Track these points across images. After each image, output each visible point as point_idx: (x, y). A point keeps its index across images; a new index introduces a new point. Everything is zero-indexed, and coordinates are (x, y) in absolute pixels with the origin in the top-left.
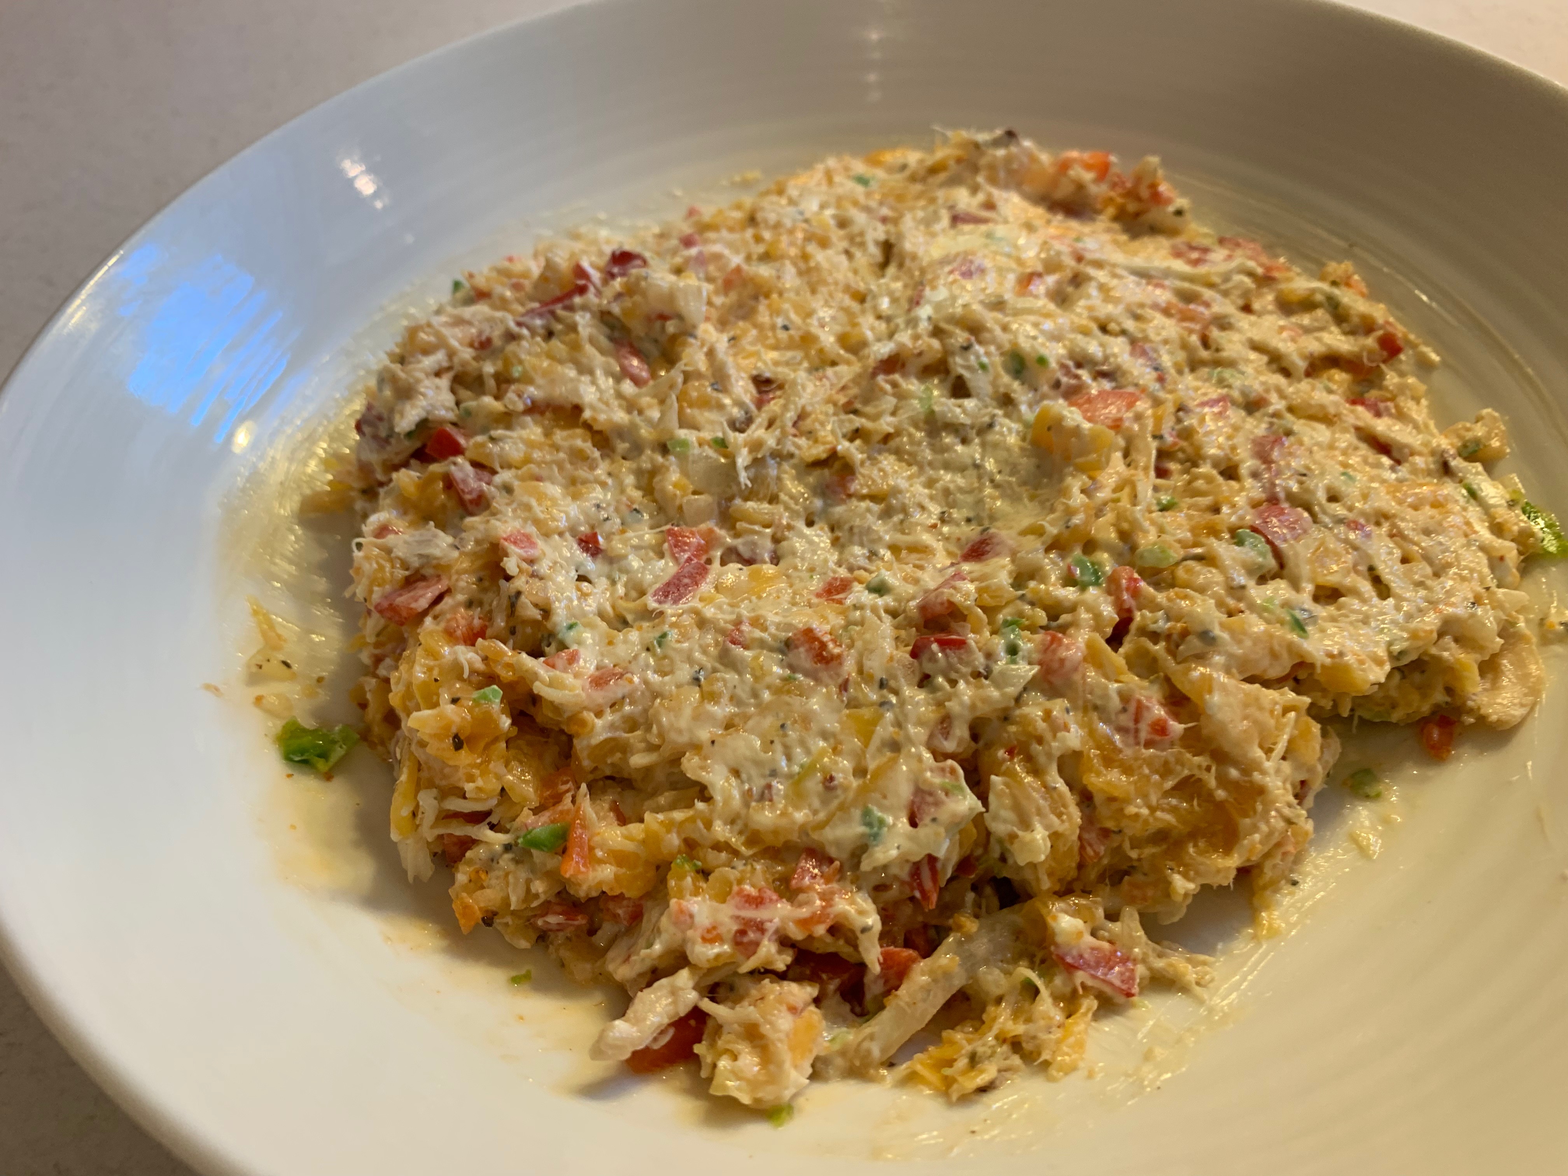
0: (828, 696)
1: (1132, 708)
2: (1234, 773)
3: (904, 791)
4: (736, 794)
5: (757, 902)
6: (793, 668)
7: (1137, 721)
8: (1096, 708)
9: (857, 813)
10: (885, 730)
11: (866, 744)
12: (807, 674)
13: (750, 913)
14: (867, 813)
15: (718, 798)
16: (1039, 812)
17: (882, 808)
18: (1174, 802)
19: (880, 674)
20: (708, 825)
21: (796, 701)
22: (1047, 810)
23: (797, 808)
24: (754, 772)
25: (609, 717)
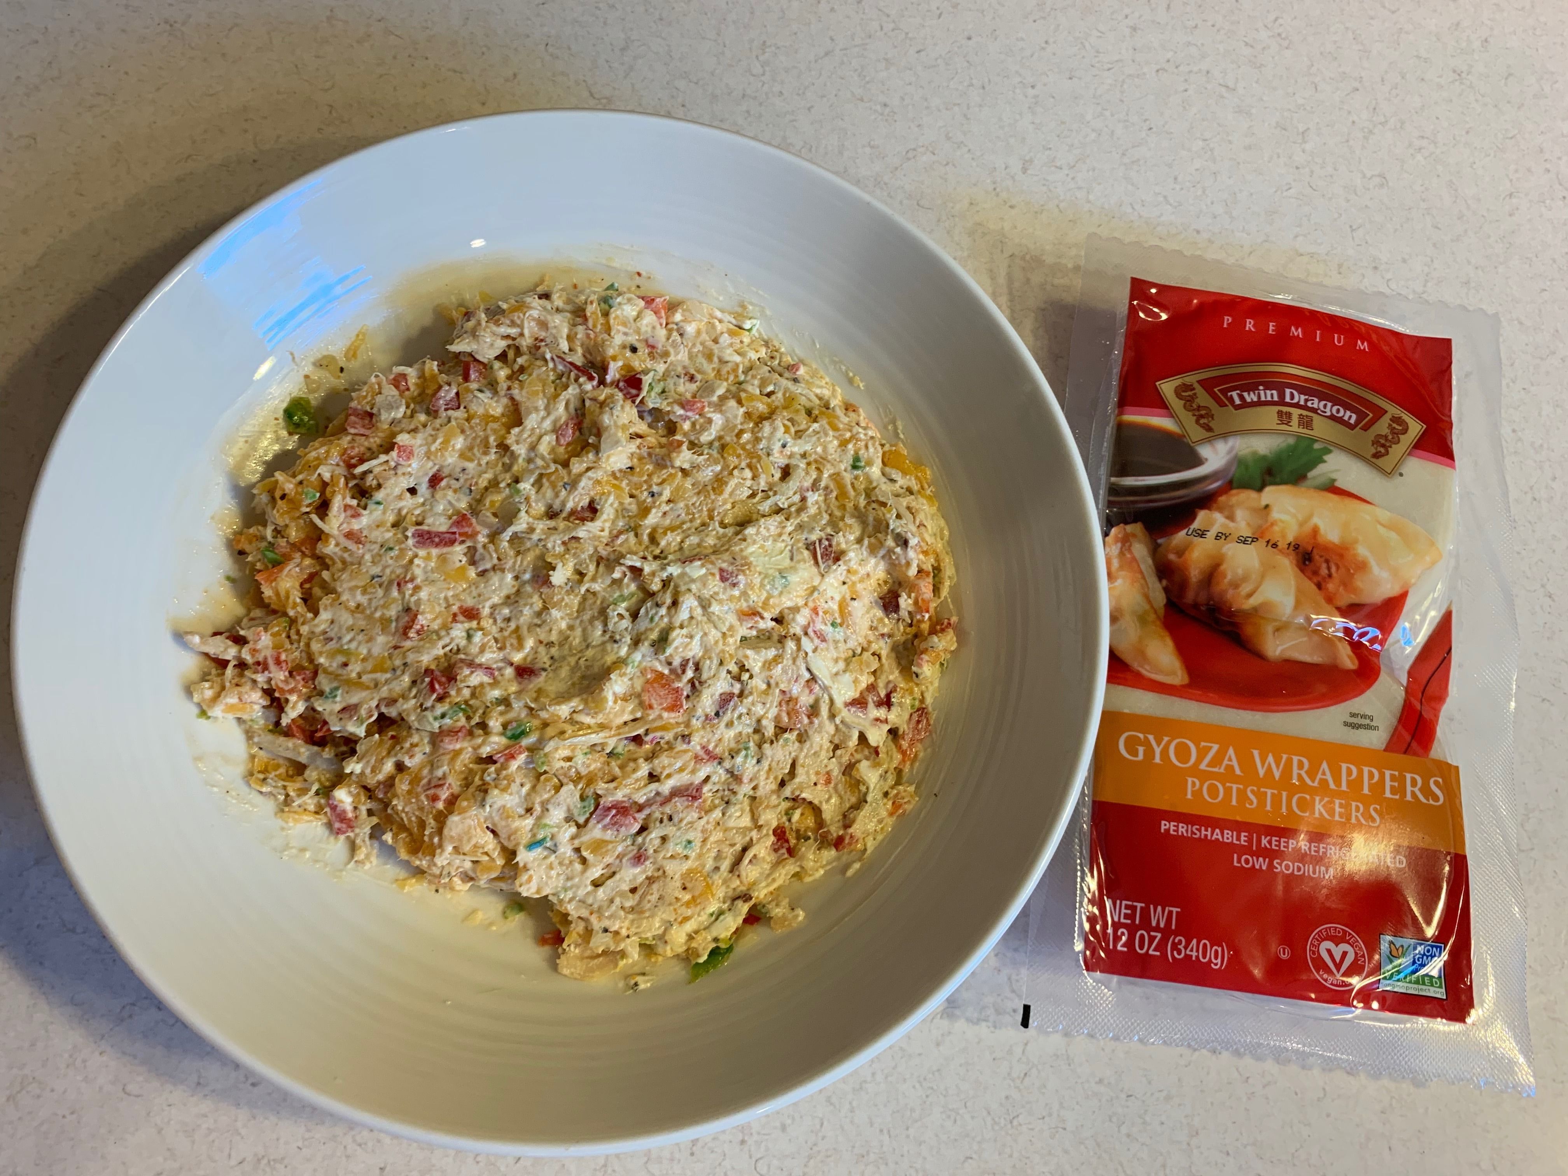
0: (387, 643)
1: (441, 782)
2: (436, 840)
3: (354, 699)
4: (322, 627)
5: (278, 662)
6: (397, 620)
7: (435, 787)
8: (432, 765)
9: (335, 684)
10: (383, 677)
11: (371, 672)
12: (396, 627)
13: (271, 662)
14: (337, 689)
15: (317, 621)
16: (368, 762)
17: (342, 694)
18: (413, 819)
19: (409, 660)
20: (303, 624)
21: (378, 629)
22: (371, 765)
23: (327, 657)
24: (336, 629)
25: (337, 549)
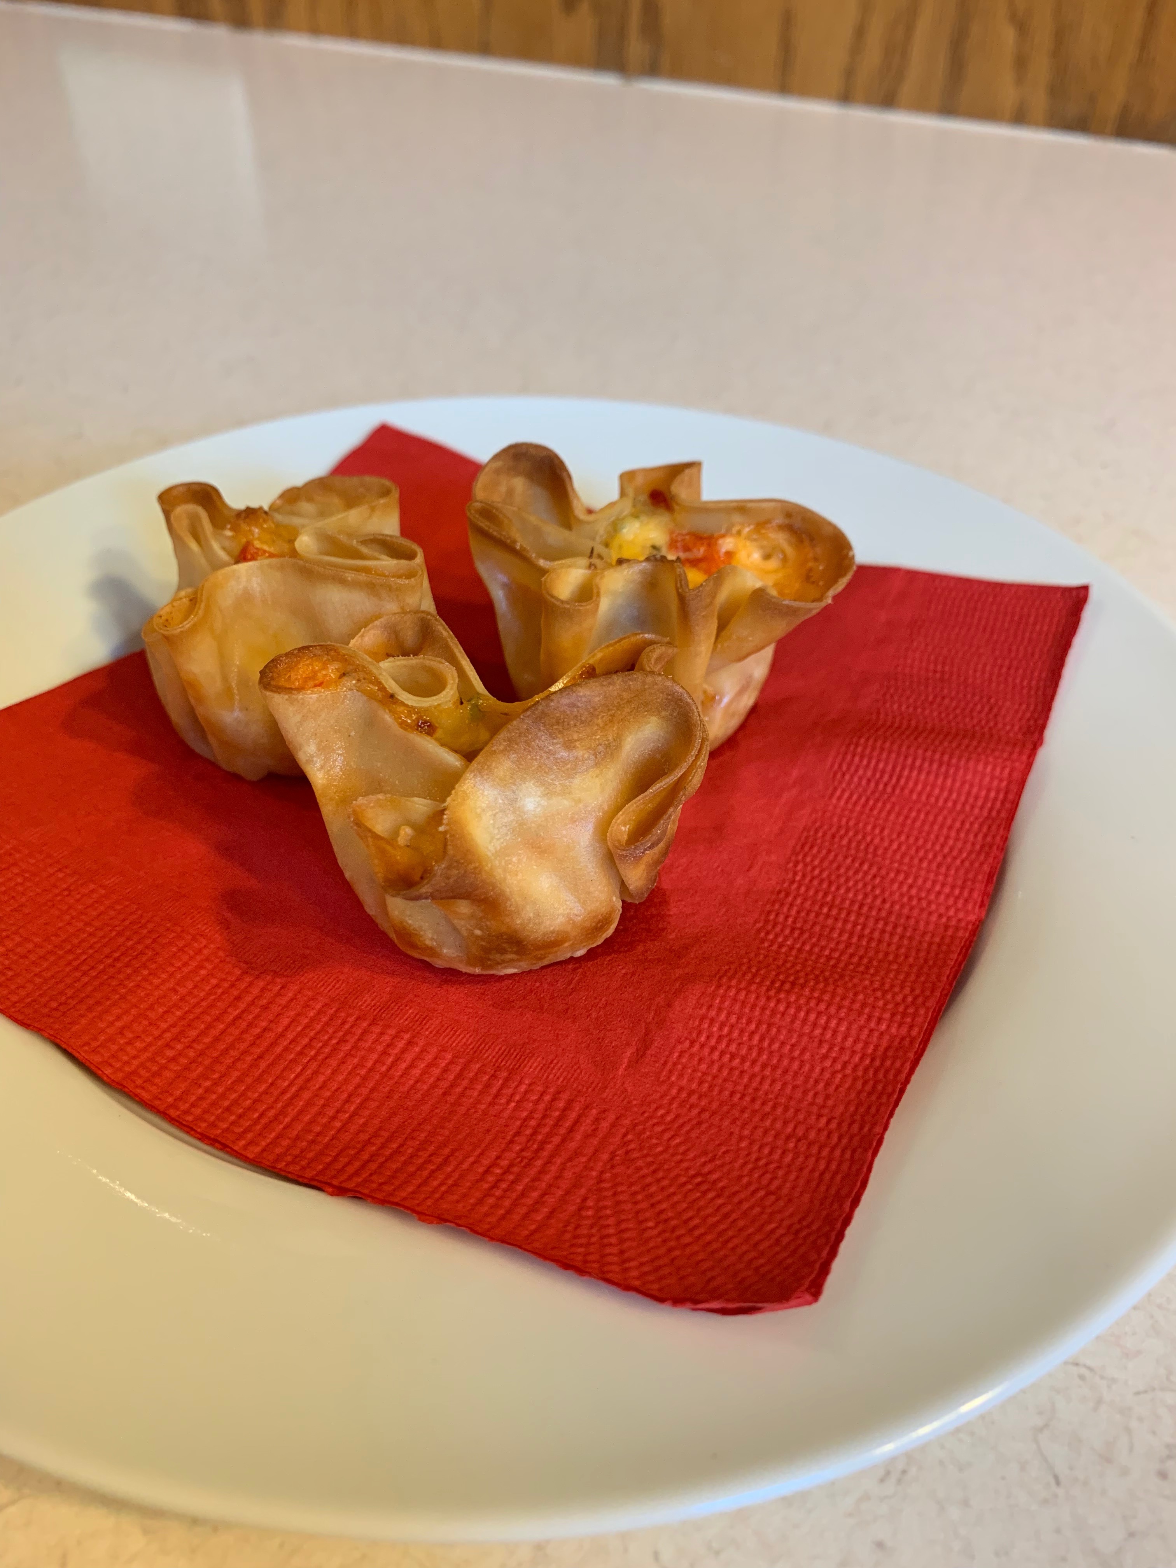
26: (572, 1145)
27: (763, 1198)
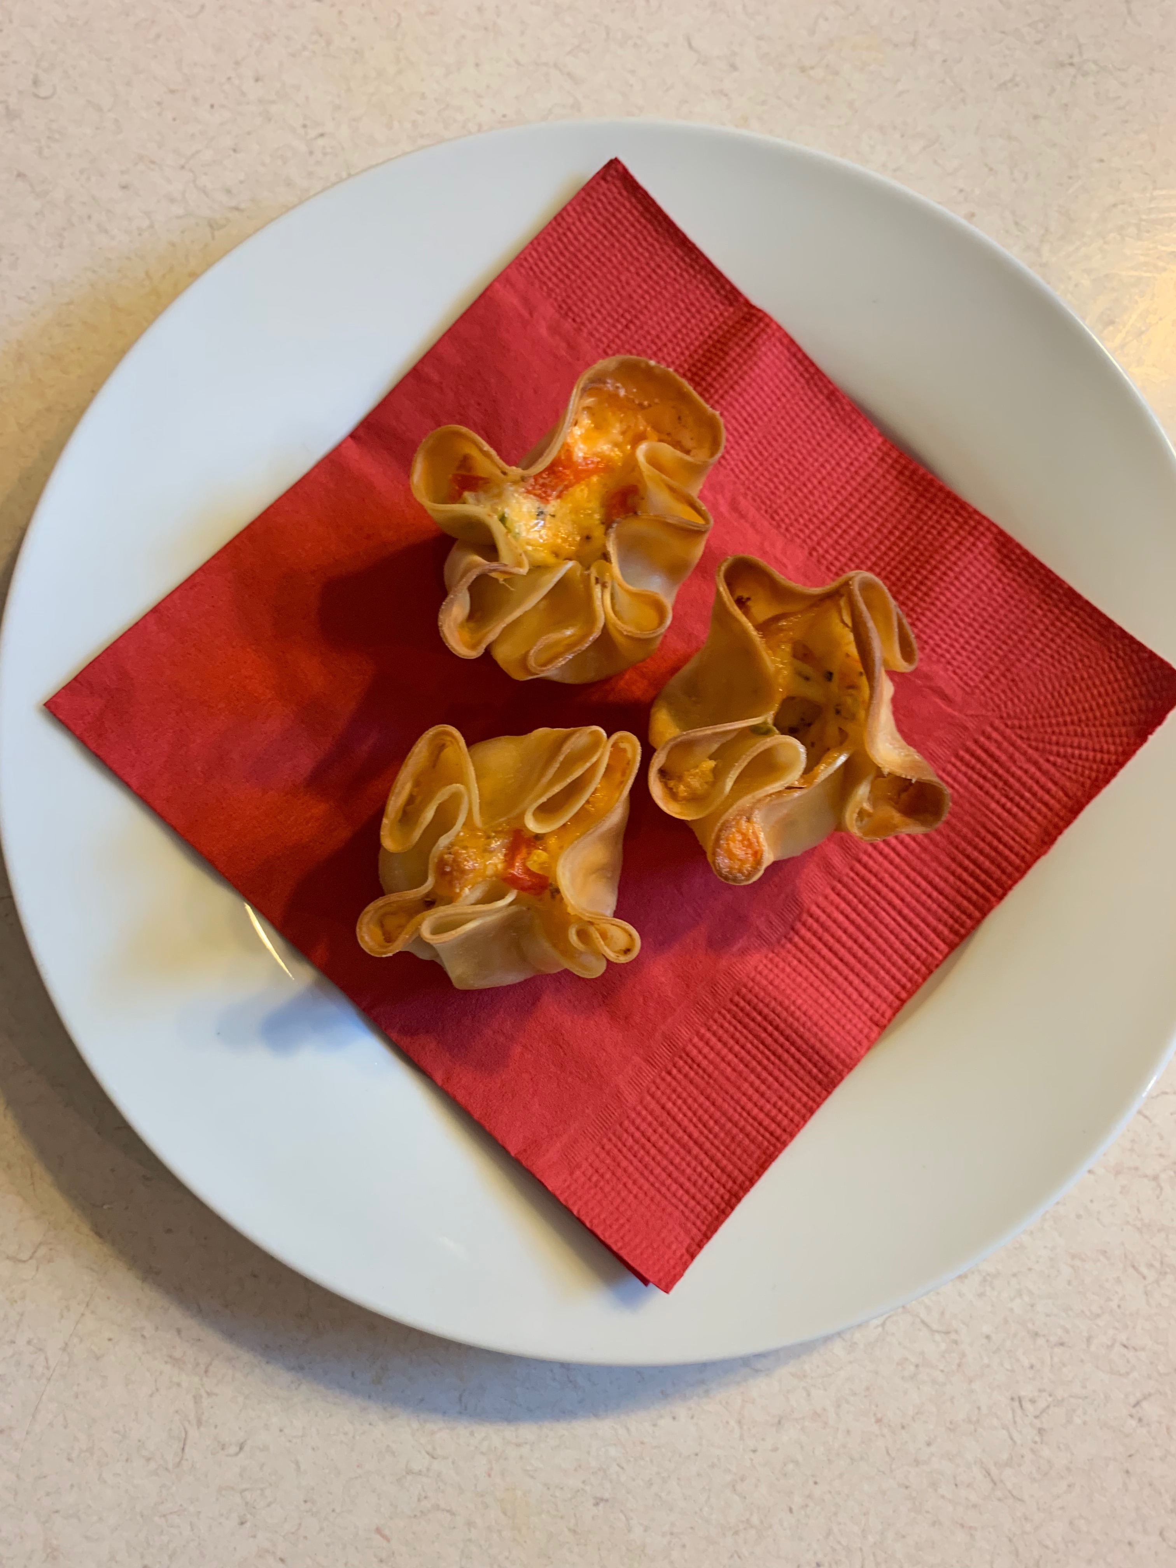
26: (1004, 758)
27: (1084, 665)
